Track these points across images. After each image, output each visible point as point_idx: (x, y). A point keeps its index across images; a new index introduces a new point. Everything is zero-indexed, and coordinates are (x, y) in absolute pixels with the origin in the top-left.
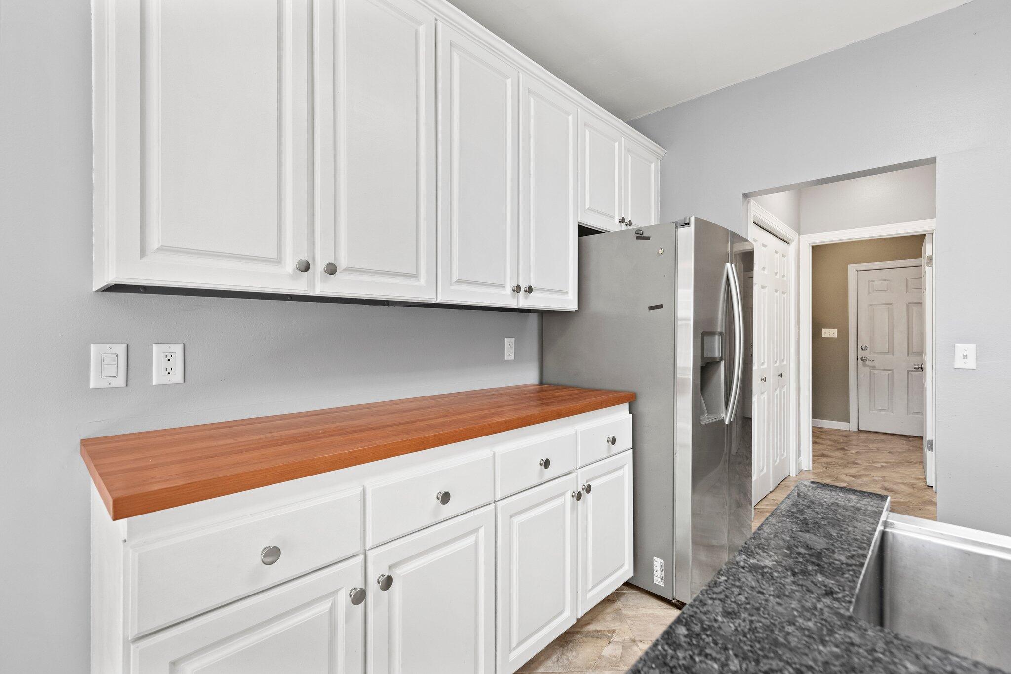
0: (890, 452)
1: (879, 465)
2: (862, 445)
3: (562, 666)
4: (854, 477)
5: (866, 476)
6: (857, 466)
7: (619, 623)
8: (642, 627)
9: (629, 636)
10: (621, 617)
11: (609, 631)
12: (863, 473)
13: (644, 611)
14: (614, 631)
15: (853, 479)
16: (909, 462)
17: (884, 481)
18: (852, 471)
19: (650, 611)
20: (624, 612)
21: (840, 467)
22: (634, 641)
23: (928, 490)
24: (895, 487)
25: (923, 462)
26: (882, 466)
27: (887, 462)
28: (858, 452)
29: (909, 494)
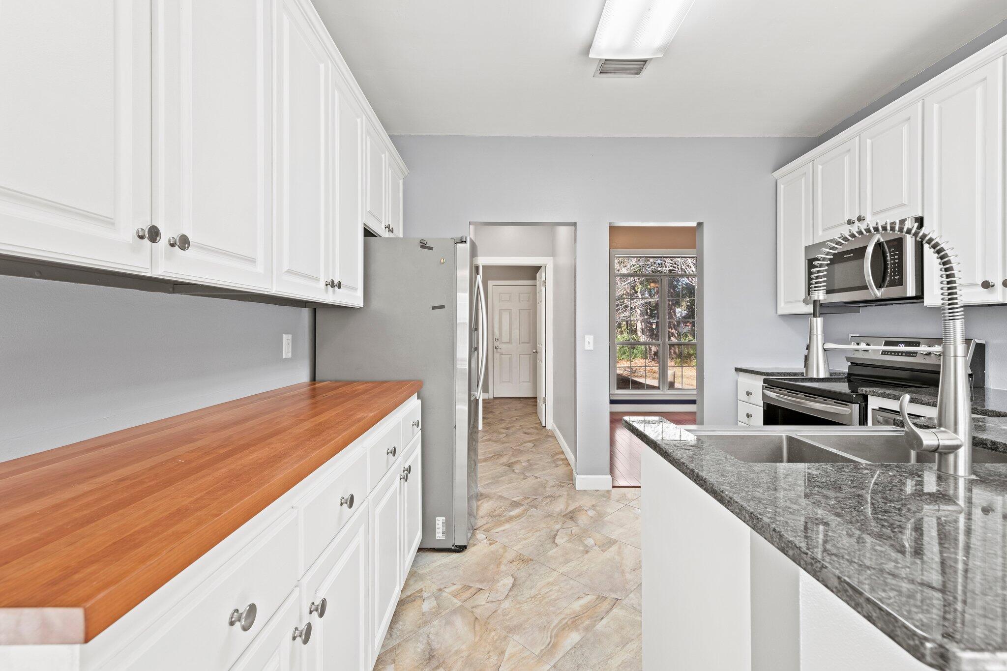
0: (516, 410)
1: (514, 419)
3: (397, 638)
4: (507, 429)
5: (512, 427)
7: (422, 582)
8: (440, 577)
9: (434, 588)
10: (422, 578)
11: (417, 592)
12: (509, 425)
13: (434, 565)
14: (421, 590)
15: (507, 431)
16: (527, 414)
17: (522, 428)
18: (503, 425)
19: (438, 563)
20: (420, 572)
22: (440, 590)
23: (544, 429)
24: (529, 431)
25: (536, 413)
26: (517, 419)
27: (518, 416)
28: (501, 413)
29: (537, 434)
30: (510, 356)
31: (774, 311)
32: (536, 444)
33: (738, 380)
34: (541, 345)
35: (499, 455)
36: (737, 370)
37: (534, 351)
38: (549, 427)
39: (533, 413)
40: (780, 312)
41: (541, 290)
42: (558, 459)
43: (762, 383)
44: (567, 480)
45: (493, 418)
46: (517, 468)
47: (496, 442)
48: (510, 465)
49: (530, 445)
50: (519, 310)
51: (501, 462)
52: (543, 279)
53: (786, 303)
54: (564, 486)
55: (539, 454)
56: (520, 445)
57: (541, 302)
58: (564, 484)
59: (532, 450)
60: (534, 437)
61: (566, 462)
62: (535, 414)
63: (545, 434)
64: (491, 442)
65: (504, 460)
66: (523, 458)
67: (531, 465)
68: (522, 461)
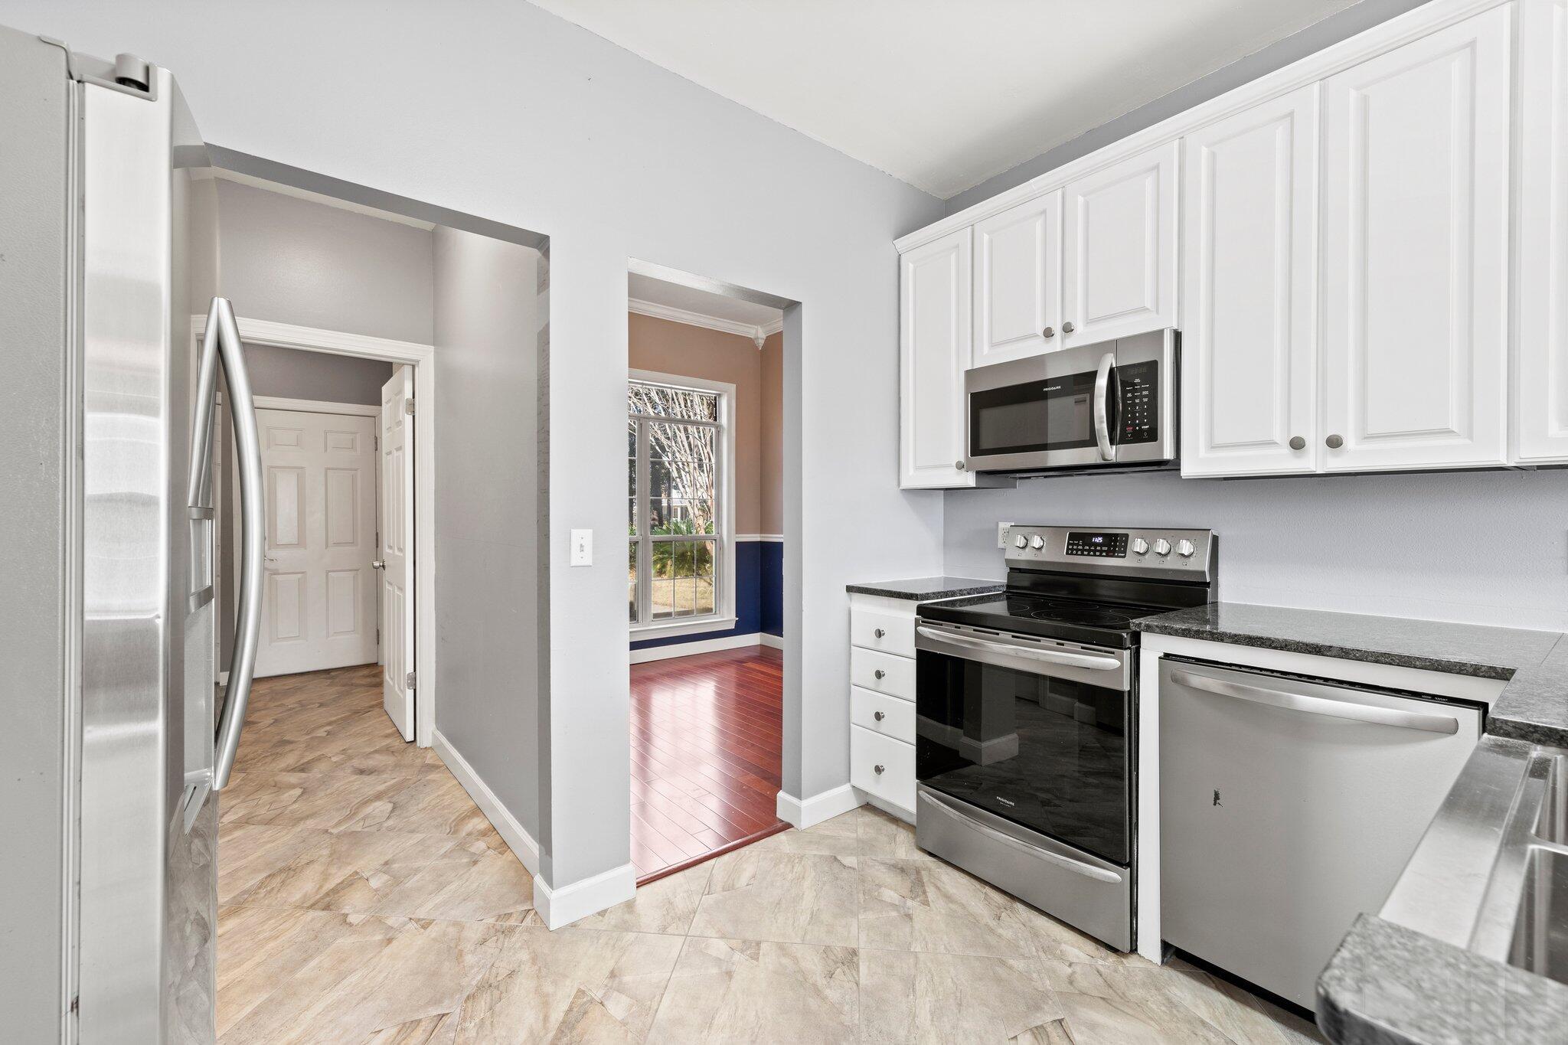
0: (321, 705)
1: (321, 733)
2: (272, 705)
4: (302, 770)
5: (318, 759)
6: (290, 747)
12: (309, 757)
15: (303, 775)
16: (358, 714)
17: (350, 758)
18: (291, 759)
21: (267, 760)
23: (411, 749)
24: (370, 763)
25: (381, 705)
26: (329, 733)
27: (330, 724)
28: (276, 721)
29: (397, 766)
30: (300, 576)
31: (895, 483)
32: (397, 799)
33: (852, 608)
34: (400, 550)
35: (286, 872)
36: (850, 589)
37: (377, 564)
38: (424, 741)
39: (372, 707)
40: (905, 484)
41: (399, 423)
42: (469, 834)
43: (913, 615)
44: (516, 903)
45: (256, 742)
46: (355, 906)
47: (269, 822)
48: (328, 902)
49: (382, 807)
50: (327, 469)
51: (297, 896)
52: (408, 395)
53: (917, 468)
54: (511, 930)
55: (412, 831)
56: (349, 817)
57: (399, 449)
58: (512, 922)
59: (390, 823)
60: (389, 780)
61: (493, 840)
62: (377, 710)
63: (418, 761)
64: (253, 830)
65: (306, 885)
66: (367, 861)
67: (397, 880)
68: (366, 875)
